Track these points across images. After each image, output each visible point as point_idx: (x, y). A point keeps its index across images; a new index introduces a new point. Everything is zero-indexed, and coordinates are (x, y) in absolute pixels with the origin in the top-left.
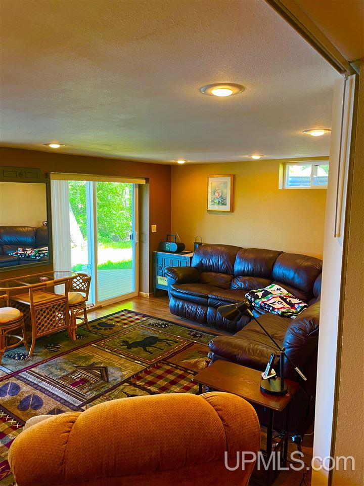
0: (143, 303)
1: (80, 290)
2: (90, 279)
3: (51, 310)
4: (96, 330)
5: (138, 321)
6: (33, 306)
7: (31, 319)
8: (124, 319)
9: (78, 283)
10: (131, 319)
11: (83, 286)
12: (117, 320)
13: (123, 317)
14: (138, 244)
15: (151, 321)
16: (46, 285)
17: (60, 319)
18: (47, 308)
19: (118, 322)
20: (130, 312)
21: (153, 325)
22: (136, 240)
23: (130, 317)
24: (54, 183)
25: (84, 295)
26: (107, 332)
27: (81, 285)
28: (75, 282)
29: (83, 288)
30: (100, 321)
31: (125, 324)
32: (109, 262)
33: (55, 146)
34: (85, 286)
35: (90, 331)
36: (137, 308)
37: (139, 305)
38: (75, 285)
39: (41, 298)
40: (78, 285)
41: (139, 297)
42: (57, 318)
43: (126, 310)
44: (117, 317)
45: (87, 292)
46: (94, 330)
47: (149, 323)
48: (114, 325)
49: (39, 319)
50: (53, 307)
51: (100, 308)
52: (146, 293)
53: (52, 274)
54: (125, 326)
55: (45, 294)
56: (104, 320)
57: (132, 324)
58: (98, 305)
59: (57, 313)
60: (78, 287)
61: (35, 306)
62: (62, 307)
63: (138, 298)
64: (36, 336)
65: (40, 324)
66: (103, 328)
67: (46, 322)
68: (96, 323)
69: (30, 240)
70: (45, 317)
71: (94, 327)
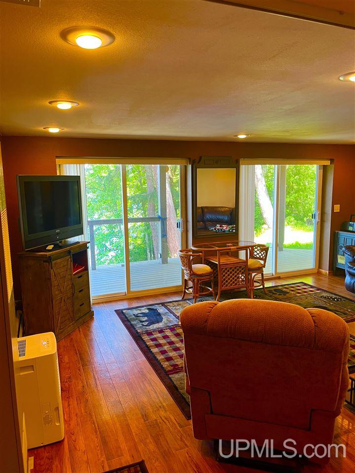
0: (322, 280)
1: (260, 258)
2: (268, 249)
3: (233, 270)
4: (271, 294)
5: (311, 293)
6: (220, 265)
7: (217, 275)
8: (299, 290)
9: (258, 252)
10: (306, 290)
11: (262, 255)
12: (292, 289)
13: (298, 288)
14: (319, 224)
15: (325, 294)
16: (230, 249)
17: (243, 281)
18: (231, 268)
19: (292, 291)
20: (306, 284)
21: (325, 297)
22: (318, 219)
23: (305, 289)
24: (243, 168)
25: (262, 262)
26: (280, 296)
27: (260, 254)
28: (256, 252)
29: (262, 257)
30: (276, 288)
31: (299, 293)
32: (297, 243)
33: (242, 137)
34: (263, 255)
35: (266, 294)
36: (315, 283)
37: (317, 280)
38: (255, 254)
39: (227, 260)
40: (258, 254)
41: (319, 273)
42: (241, 279)
43: (302, 283)
44: (292, 287)
45: (265, 260)
46: (270, 294)
47: (322, 295)
48: (288, 293)
49: (224, 276)
50: (235, 268)
51: (279, 278)
52: (325, 271)
53: (237, 243)
54: (299, 295)
55: (230, 258)
56: (280, 287)
57: (305, 294)
58: (278, 276)
59: (240, 275)
60: (258, 256)
61: (222, 265)
62: (242, 269)
63: (317, 274)
64: (221, 289)
65: (224, 280)
66: (278, 293)
67: (229, 279)
68: (272, 289)
69: (226, 219)
70: (229, 275)
71: (270, 291)
